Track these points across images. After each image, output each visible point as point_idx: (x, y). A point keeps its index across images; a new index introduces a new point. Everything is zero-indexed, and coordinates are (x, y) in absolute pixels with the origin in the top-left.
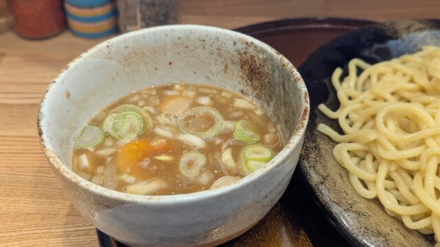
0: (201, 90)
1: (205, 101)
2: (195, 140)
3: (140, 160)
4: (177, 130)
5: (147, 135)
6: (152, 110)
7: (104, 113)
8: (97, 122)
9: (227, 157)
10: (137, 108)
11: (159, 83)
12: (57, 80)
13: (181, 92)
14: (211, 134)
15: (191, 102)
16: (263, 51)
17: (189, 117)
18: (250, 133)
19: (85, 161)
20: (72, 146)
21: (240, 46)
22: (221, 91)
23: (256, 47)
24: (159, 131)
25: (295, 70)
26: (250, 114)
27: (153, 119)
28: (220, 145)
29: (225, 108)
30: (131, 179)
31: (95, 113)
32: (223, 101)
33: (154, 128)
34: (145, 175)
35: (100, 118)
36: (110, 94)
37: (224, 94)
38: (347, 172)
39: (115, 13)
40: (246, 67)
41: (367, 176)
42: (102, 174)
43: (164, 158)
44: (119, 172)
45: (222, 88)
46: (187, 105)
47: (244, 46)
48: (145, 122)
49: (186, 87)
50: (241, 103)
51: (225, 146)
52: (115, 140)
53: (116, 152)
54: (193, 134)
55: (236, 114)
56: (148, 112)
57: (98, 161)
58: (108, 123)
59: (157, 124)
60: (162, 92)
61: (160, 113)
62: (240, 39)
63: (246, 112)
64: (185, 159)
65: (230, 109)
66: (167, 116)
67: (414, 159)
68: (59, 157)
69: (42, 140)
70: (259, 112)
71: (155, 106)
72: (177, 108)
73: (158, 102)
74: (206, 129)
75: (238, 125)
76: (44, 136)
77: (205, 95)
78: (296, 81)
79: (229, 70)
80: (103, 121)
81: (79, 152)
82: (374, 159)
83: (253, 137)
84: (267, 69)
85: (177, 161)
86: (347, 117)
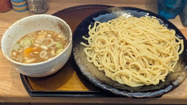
0: (49, 32)
1: (49, 35)
2: (45, 47)
3: (29, 53)
4: (41, 45)
5: (32, 46)
6: (34, 38)
7: (20, 40)
8: (18, 42)
9: (53, 52)
10: (30, 38)
11: (37, 30)
12: (6, 32)
13: (43, 33)
14: (50, 45)
15: (45, 36)
16: (63, 23)
17: (44, 41)
18: (60, 45)
19: (15, 54)
20: (11, 49)
21: (57, 21)
22: (55, 32)
23: (61, 21)
24: (36, 45)
25: (70, 29)
26: (62, 39)
27: (34, 41)
28: (52, 49)
29: (54, 38)
30: (27, 58)
31: (18, 40)
32: (55, 35)
33: (34, 44)
34: (30, 57)
35: (19, 41)
36: (22, 34)
37: (55, 33)
38: (87, 56)
39: (27, 4)
40: (60, 26)
41: (91, 57)
42: (19, 57)
43: (36, 53)
44: (24, 57)
45: (55, 31)
46: (44, 37)
47: (58, 21)
48: (31, 42)
49: (45, 31)
50: (60, 36)
51: (53, 49)
52: (23, 48)
53: (23, 51)
54: (45, 46)
55: (58, 40)
56: (33, 39)
57: (18, 54)
58: (21, 43)
59: (35, 43)
60: (37, 33)
61: (36, 39)
62: (57, 19)
63: (60, 39)
64: (41, 53)
65: (56, 38)
66: (38, 40)
67: (102, 52)
68: (6, 54)
69: (1, 50)
70: (64, 39)
71: (35, 38)
72: (41, 38)
73: (36, 36)
74: (48, 44)
75: (58, 43)
76: (2, 49)
77: (50, 34)
78: (70, 32)
79: (56, 27)
80: (20, 42)
81: (13, 51)
82: (94, 52)
83: (61, 46)
84: (64, 28)
85: (39, 53)
86: (91, 39)
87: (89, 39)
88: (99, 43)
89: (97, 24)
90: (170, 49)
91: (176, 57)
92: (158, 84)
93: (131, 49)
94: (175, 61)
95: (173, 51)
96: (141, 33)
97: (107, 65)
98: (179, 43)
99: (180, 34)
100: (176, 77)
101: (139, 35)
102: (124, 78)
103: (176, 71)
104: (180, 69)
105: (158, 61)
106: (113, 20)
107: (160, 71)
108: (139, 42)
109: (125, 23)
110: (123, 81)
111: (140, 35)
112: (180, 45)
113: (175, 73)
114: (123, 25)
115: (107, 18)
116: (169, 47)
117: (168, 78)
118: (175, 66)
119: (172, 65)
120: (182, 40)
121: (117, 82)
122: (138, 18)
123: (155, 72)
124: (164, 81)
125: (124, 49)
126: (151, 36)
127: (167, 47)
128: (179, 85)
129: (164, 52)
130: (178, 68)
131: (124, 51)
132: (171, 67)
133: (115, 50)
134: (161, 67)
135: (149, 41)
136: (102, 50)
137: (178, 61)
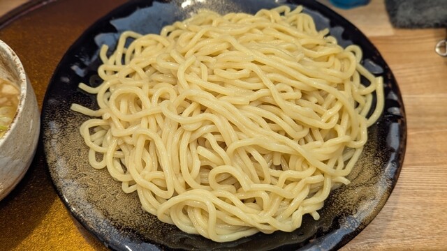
26: (13, 100)
38: (88, 149)
41: (102, 149)
86: (108, 90)
87: (100, 91)
88: (123, 105)
89: (130, 40)
90: (341, 112)
91: (359, 134)
92: (297, 230)
93: (213, 123)
94: (355, 149)
95: (350, 118)
96: (245, 73)
97: (144, 177)
98: (370, 89)
99: (374, 58)
100: (354, 203)
101: (240, 79)
102: (197, 217)
103: (357, 182)
104: (368, 173)
105: (298, 156)
106: (178, 24)
107: (304, 188)
108: (240, 100)
109: (205, 37)
110: (192, 226)
111: (243, 79)
112: (374, 93)
113: (353, 188)
114: (198, 42)
115: (160, 19)
116: (337, 107)
117: (330, 205)
118: (357, 164)
119: (346, 163)
120: (380, 79)
121: (176, 229)
122: (249, 16)
123: (288, 191)
124: (316, 216)
125: (193, 127)
126: (278, 77)
127: (330, 107)
128: (362, 230)
129: (321, 123)
130: (362, 171)
131: (193, 132)
132: (344, 168)
133: (167, 129)
134: (307, 175)
135: (271, 96)
136: (130, 130)
137: (365, 146)
